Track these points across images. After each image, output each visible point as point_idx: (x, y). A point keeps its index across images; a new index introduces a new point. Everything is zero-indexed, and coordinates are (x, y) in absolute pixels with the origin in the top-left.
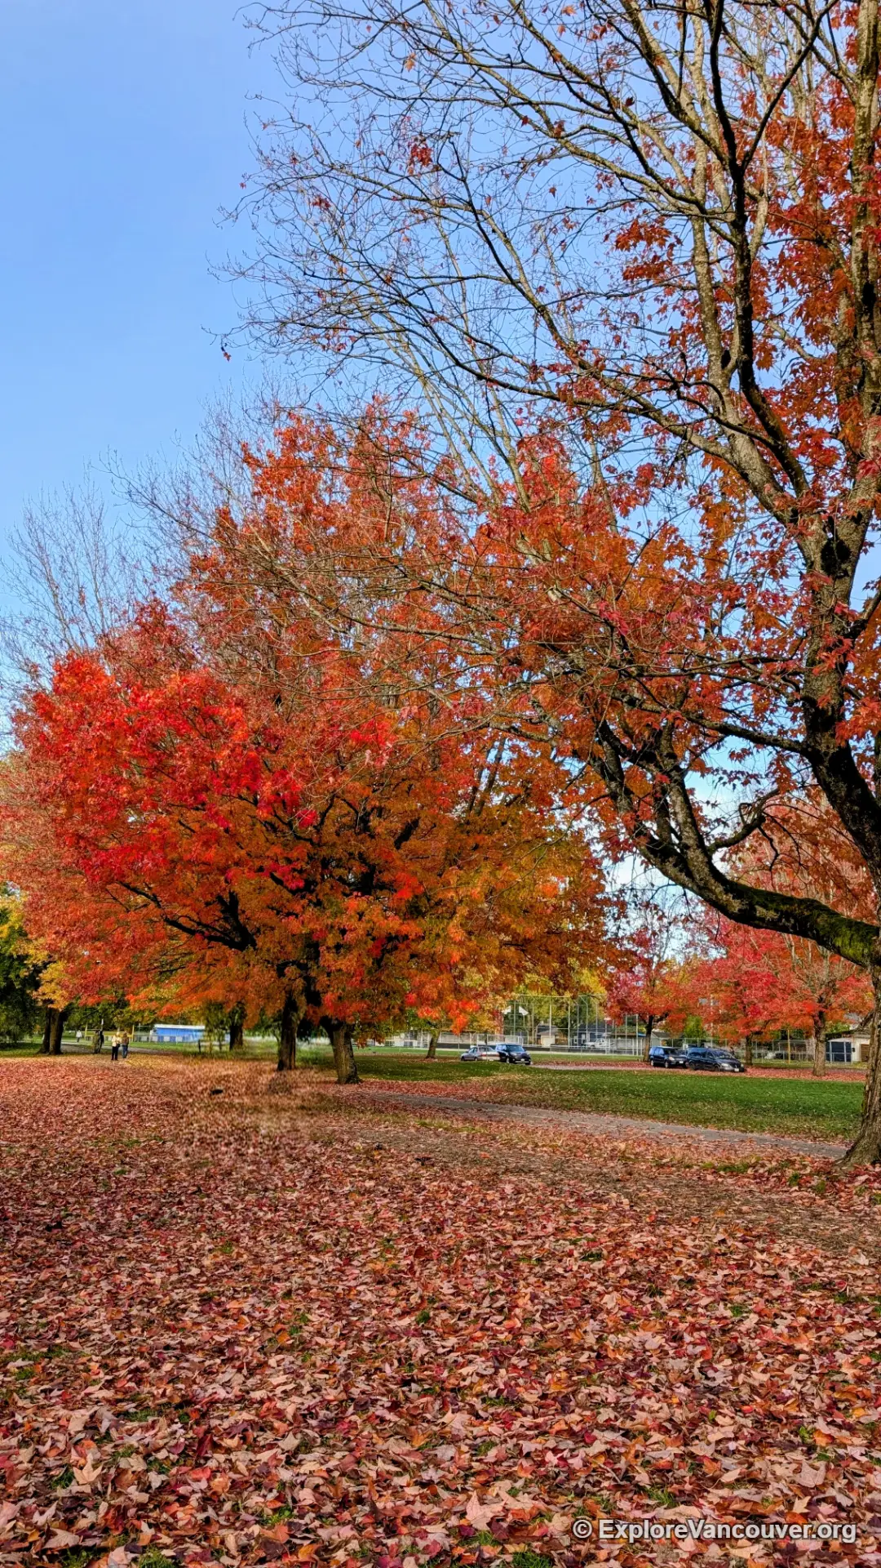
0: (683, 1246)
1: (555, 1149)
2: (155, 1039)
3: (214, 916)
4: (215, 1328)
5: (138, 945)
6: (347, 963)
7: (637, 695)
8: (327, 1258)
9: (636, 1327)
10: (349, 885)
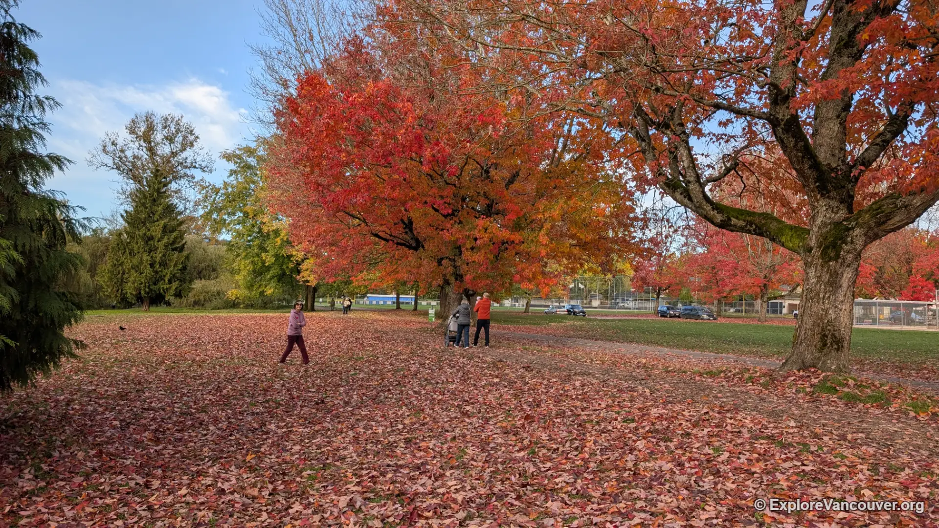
0: (683, 415)
1: (603, 362)
2: (368, 303)
3: (399, 231)
4: (414, 456)
5: (356, 248)
6: (478, 257)
7: (659, 84)
8: (475, 420)
9: (656, 459)
10: (479, 212)
